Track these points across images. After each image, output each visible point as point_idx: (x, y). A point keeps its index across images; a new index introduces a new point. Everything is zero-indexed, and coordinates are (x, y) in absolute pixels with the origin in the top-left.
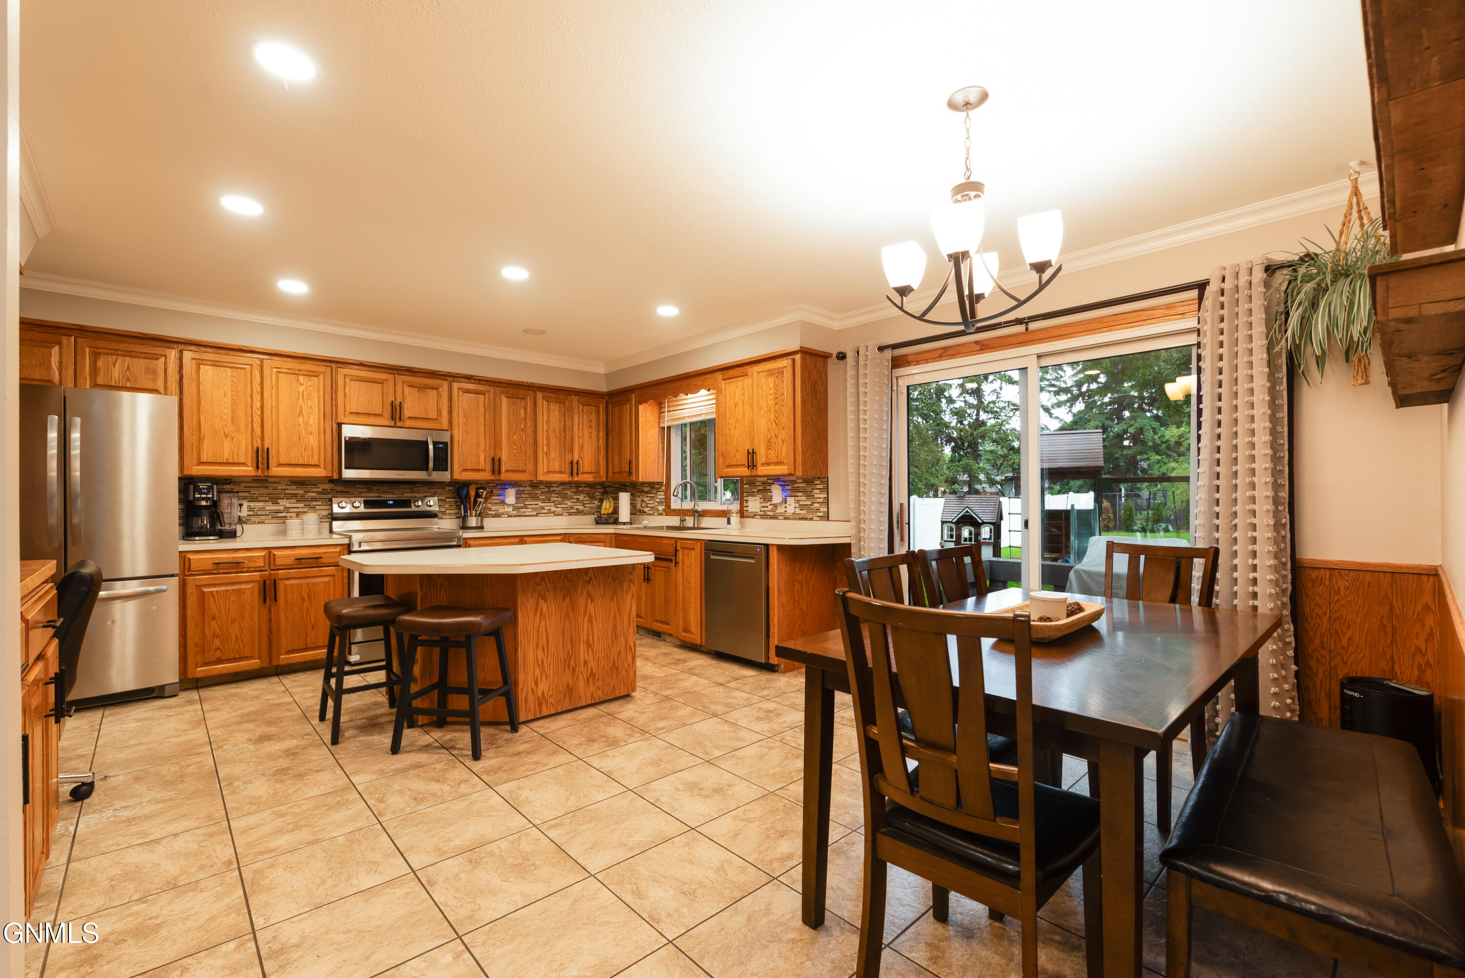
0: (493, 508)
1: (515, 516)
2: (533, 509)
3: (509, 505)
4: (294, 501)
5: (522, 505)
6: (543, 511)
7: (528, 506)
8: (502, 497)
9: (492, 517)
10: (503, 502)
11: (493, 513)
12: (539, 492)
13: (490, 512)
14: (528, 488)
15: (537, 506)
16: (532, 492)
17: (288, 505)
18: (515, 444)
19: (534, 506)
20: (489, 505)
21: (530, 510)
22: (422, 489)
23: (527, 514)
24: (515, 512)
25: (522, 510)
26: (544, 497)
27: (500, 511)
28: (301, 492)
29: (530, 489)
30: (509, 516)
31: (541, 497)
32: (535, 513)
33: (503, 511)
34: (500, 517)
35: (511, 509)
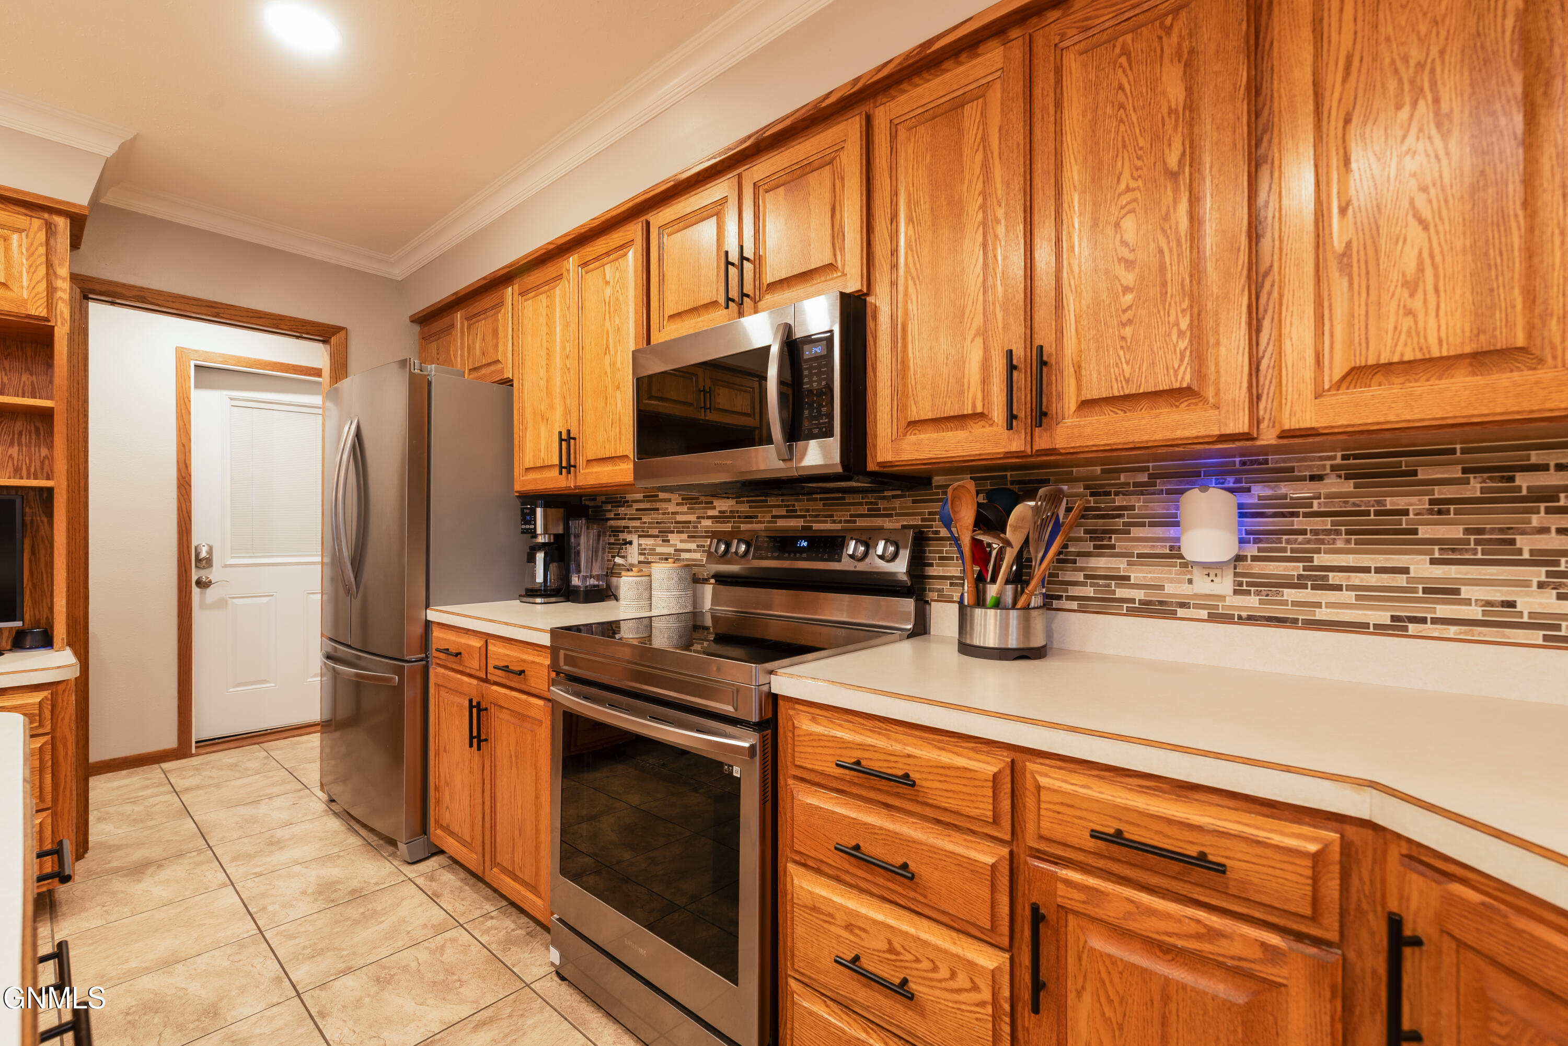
0: (1138, 575)
1: (1251, 620)
2: (1366, 595)
3: (1211, 568)
4: (685, 536)
5: (1295, 569)
6: (1443, 611)
7: (1334, 578)
8: (1171, 532)
9: (1132, 612)
10: (1175, 554)
11: (1139, 595)
12: (1415, 503)
13: (1121, 593)
14: (1335, 485)
15: (1400, 580)
16: (1367, 502)
17: (681, 546)
18: (1129, 264)
19: (1372, 579)
20: (1121, 565)
21: (1348, 596)
22: (897, 503)
23: (1322, 614)
24: (1252, 602)
25: (1290, 594)
26: (1457, 532)
27: (1169, 589)
28: (692, 518)
29: (1348, 486)
30: (1216, 618)
31: (1424, 532)
32: (1384, 617)
33: (1185, 589)
34: (1170, 614)
35: (1224, 585)
